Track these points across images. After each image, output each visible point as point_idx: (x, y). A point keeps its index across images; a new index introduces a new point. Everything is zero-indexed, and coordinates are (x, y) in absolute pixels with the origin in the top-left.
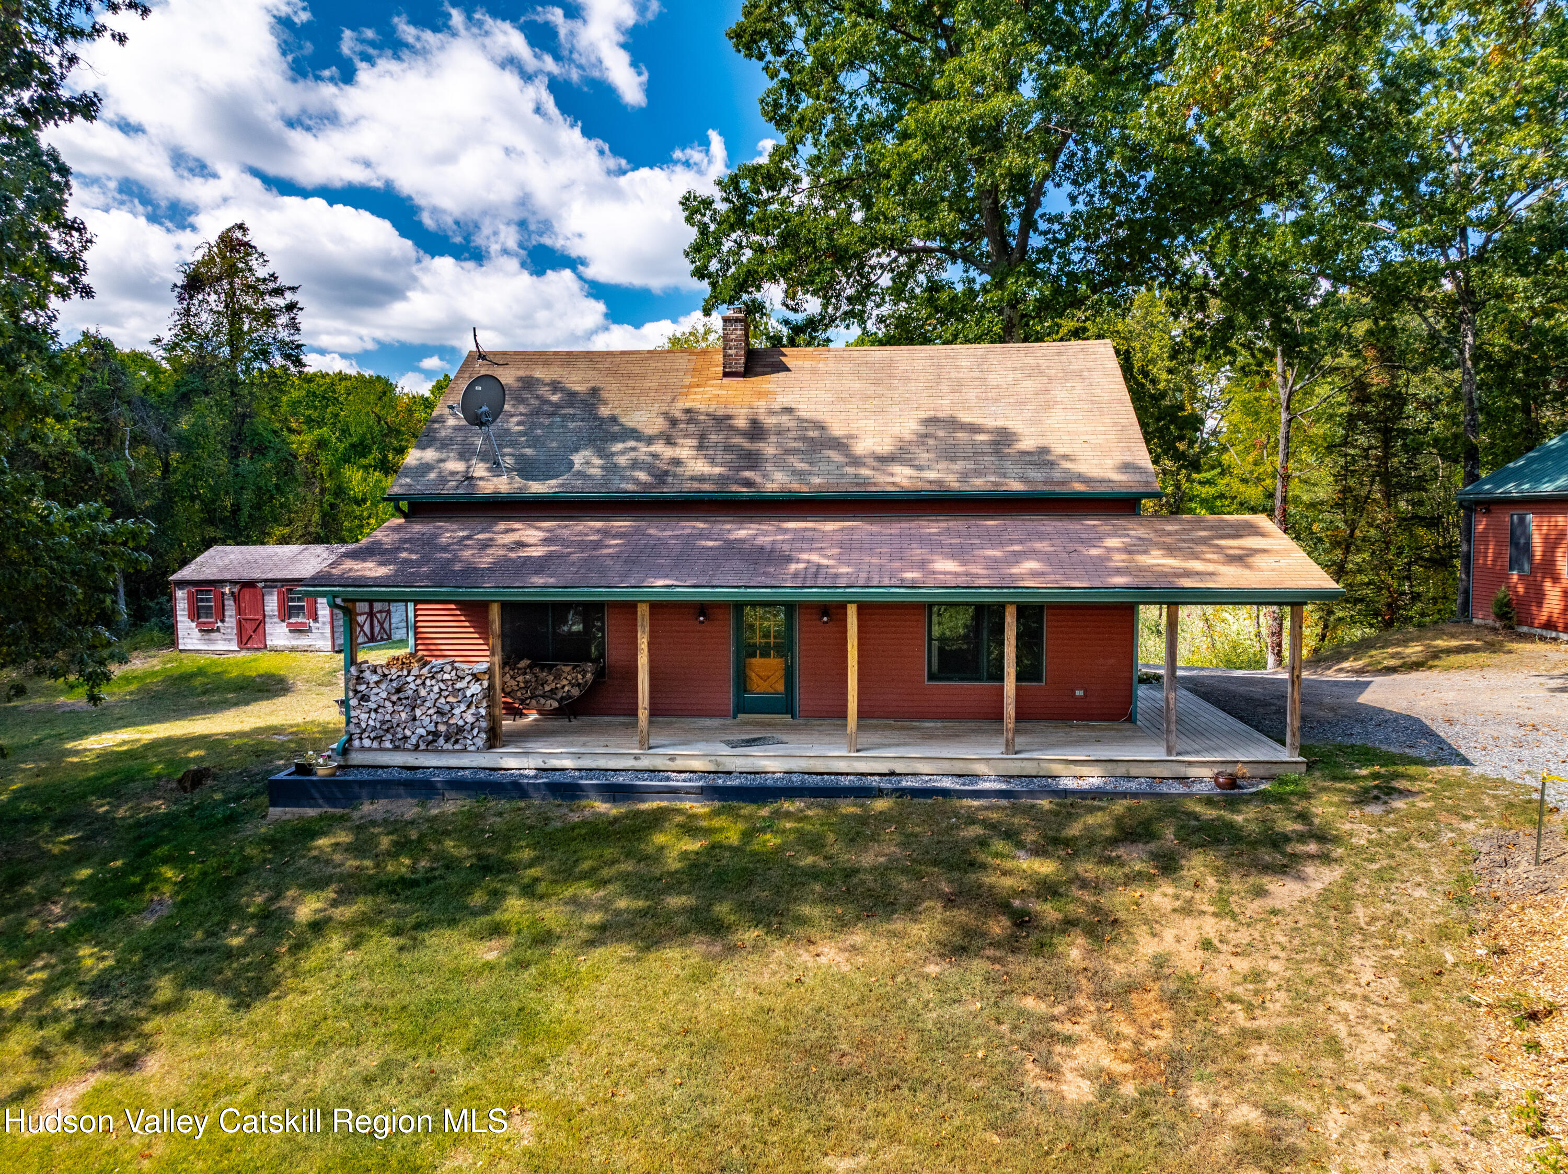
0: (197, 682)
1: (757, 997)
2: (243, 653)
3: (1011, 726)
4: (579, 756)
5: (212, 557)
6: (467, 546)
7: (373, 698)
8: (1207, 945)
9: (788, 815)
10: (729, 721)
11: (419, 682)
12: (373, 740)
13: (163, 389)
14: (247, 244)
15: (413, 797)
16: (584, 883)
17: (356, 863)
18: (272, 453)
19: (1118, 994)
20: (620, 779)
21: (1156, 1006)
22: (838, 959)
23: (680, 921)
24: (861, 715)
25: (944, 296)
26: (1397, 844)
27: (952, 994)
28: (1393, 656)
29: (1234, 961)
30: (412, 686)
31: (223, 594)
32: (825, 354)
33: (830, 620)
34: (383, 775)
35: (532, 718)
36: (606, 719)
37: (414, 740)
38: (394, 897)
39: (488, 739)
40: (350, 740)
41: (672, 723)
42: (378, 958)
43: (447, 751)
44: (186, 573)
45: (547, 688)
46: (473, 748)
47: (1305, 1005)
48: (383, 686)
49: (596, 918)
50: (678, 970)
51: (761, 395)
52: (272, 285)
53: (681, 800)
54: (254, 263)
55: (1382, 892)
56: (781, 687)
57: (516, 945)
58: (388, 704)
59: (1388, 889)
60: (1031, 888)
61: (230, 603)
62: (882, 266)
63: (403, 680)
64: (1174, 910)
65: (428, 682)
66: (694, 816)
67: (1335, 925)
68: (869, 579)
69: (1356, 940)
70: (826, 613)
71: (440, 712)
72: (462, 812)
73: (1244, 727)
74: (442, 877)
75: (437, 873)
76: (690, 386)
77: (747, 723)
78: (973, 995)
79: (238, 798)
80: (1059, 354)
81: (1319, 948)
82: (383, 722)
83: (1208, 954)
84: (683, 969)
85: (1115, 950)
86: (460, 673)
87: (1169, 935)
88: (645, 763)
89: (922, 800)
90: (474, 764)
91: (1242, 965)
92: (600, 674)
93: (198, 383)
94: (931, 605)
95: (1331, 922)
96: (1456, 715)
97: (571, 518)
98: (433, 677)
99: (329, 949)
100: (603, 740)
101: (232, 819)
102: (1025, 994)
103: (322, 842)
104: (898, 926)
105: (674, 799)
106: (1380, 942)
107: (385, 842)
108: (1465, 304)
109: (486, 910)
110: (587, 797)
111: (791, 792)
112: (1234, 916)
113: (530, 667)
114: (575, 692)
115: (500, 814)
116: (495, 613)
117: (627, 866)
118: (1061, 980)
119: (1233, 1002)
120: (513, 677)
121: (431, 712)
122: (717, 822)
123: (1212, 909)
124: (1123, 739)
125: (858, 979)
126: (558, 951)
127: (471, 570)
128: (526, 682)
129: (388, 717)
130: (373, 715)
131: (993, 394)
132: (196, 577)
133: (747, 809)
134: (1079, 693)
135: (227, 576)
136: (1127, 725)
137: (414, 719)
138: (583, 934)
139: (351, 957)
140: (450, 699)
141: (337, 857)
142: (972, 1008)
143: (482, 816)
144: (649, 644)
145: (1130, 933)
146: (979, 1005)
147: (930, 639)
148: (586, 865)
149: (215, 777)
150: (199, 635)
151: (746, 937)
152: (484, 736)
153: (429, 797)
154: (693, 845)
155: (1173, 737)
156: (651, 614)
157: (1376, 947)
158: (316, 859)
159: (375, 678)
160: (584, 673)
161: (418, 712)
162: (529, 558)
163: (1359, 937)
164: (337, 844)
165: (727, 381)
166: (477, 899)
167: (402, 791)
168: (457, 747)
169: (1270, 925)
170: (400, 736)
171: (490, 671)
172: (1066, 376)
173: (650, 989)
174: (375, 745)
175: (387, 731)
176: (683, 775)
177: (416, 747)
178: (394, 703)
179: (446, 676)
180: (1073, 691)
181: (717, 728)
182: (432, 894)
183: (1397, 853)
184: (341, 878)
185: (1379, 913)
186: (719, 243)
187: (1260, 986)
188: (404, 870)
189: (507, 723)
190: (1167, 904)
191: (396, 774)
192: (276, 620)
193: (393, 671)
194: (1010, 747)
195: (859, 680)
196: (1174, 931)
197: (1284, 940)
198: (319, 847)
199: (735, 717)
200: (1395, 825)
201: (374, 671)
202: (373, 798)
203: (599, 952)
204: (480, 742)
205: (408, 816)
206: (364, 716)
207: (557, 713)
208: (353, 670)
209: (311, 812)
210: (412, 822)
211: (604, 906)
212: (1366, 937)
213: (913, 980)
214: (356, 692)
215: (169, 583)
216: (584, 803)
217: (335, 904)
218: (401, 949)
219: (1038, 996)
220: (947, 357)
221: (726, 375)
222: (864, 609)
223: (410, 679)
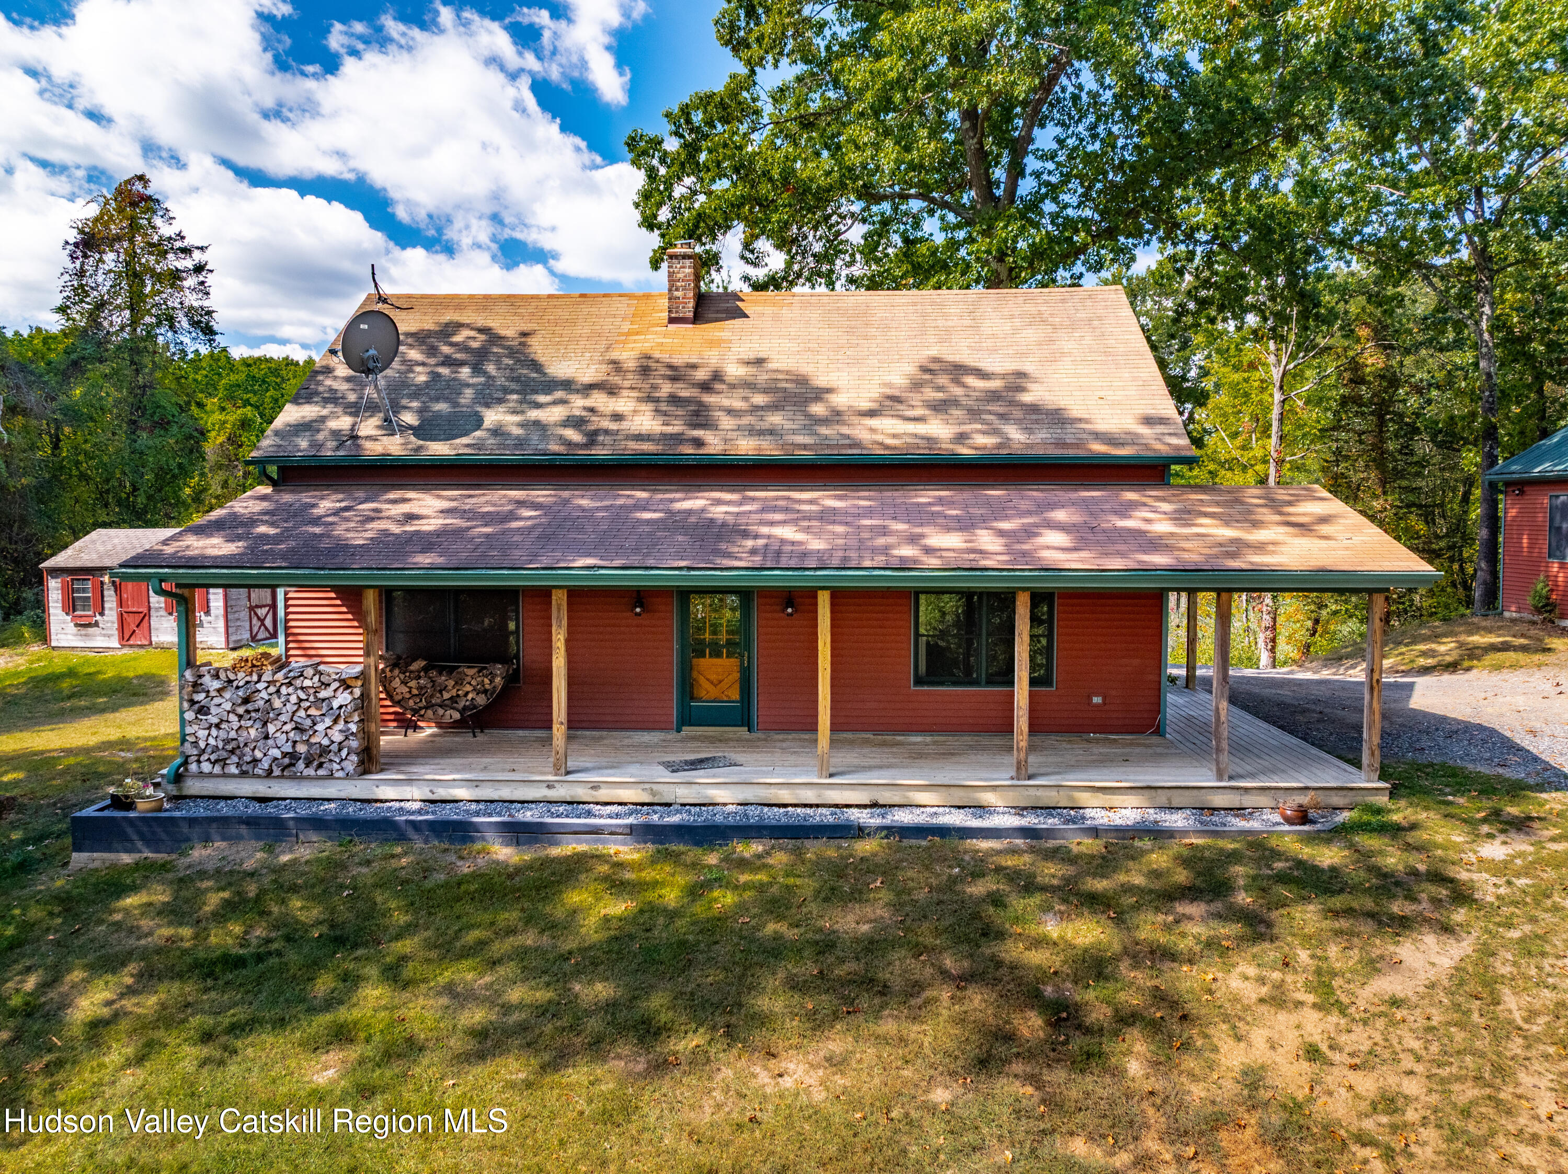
0: (65, 684)
1: (693, 1148)
2: (126, 651)
3: (1023, 744)
4: (476, 783)
5: (94, 542)
6: (347, 520)
7: (214, 710)
8: (1312, 1053)
9: (743, 864)
10: (672, 735)
11: (272, 689)
12: (214, 763)
13: (53, 355)
14: (150, 198)
15: (258, 838)
16: (466, 963)
17: (166, 932)
18: (175, 429)
19: (1202, 1133)
20: (528, 816)
21: (1257, 1153)
22: (808, 1081)
23: (594, 1024)
24: (835, 728)
25: (923, 249)
26: (1537, 903)
27: (969, 1138)
28: (1424, 654)
29: (1354, 1078)
30: (264, 695)
31: (102, 583)
32: (790, 299)
33: (796, 611)
34: (224, 809)
35: (429, 731)
36: (521, 733)
37: (266, 765)
38: (210, 983)
39: (361, 762)
40: (185, 763)
41: (601, 738)
42: (164, 1082)
43: (308, 778)
44: (61, 559)
45: (446, 696)
46: (340, 774)
47: (1467, 1151)
48: (227, 695)
49: (477, 1016)
50: (581, 1104)
51: (714, 343)
52: (178, 244)
53: (604, 842)
54: (158, 221)
55: (1533, 972)
56: (735, 694)
57: (361, 1062)
58: (233, 717)
59: (1540, 968)
60: (1066, 969)
61: (110, 594)
62: (853, 215)
63: (252, 687)
64: (1262, 1001)
65: (284, 690)
66: (620, 865)
67: (1483, 1022)
68: (845, 559)
69: (1516, 1046)
70: (790, 603)
71: (298, 728)
72: (318, 860)
73: (1295, 741)
74: (279, 954)
75: (275, 946)
76: (629, 334)
77: (693, 738)
78: (1000, 1138)
79: (38, 839)
80: (1063, 301)
81: (1468, 1059)
82: (227, 741)
83: (1316, 1067)
84: (590, 1101)
85: (1190, 1062)
86: (325, 679)
87: (1258, 1036)
88: (560, 792)
89: (913, 842)
90: (343, 795)
91: (1367, 1084)
92: (512, 679)
93: (90, 349)
94: (918, 592)
95: (1475, 1017)
96: (1537, 725)
97: (478, 486)
98: (290, 684)
99: (102, 1066)
100: (511, 761)
101: (25, 867)
102: (1072, 1134)
103: (130, 901)
104: (888, 1027)
105: (596, 841)
106: (1551, 1050)
107: (214, 900)
108: (1482, 272)
109: (330, 1004)
110: (483, 839)
111: (748, 831)
112: (1343, 1012)
113: (426, 669)
114: (481, 700)
115: (368, 863)
116: (370, 600)
117: (529, 939)
118: (1119, 1111)
119: (1364, 1145)
120: (404, 683)
121: (288, 727)
122: (649, 875)
123: (1310, 998)
124: (1157, 758)
125: (837, 1113)
126: (417, 1070)
127: (343, 548)
128: (420, 688)
129: (233, 734)
130: (214, 732)
131: (989, 343)
132: (71, 564)
133: (692, 853)
134: (1097, 700)
135: (107, 563)
136: (1155, 739)
137: (267, 737)
138: (456, 1043)
139: (129, 1079)
140: (312, 711)
141: (146, 924)
142: (999, 1159)
143: (342, 866)
144: (567, 641)
145: (1206, 1036)
146: (1009, 1155)
147: (917, 635)
148: (473, 935)
149: (22, 809)
150: (74, 630)
151: (681, 1047)
152: (354, 758)
153: (278, 839)
154: (619, 907)
155: (1225, 758)
156: (569, 604)
157: (1546, 1057)
158: (118, 925)
159: (216, 684)
160: (492, 677)
161: (271, 728)
162: (417, 533)
163: (1520, 1041)
164: (150, 904)
165: (672, 327)
166: (323, 984)
167: (243, 830)
168: (321, 772)
169: (1393, 1023)
170: (248, 758)
171: (363, 676)
172: (1073, 326)
173: (540, 1135)
174: (217, 769)
175: (232, 752)
176: (609, 809)
177: (269, 773)
178: (240, 717)
179: (307, 683)
180: (1089, 698)
181: (656, 745)
182: (260, 980)
183: (1541, 915)
184: (145, 954)
185: (1538, 1004)
186: (669, 188)
187: (1397, 1119)
188: (230, 941)
189: (389, 740)
190: (1251, 992)
191: (241, 808)
192: (163, 613)
193: (241, 675)
194: (1023, 772)
195: (833, 686)
196: (1266, 1033)
197: (1416, 1045)
198: (126, 911)
199: (679, 731)
200: (1527, 875)
201: (217, 676)
202: (207, 840)
203: (478, 1072)
204: (350, 766)
205: (249, 865)
206: (202, 734)
207: (457, 725)
208: (188, 675)
209: (127, 859)
210: (252, 874)
211: (492, 998)
212: (1530, 1041)
213: (914, 1114)
214: (192, 702)
215: (41, 570)
216: (478, 846)
217: (130, 991)
218: (203, 1063)
219: (1090, 1138)
220: (933, 303)
221: (672, 321)
222: (839, 596)
223: (260, 686)
